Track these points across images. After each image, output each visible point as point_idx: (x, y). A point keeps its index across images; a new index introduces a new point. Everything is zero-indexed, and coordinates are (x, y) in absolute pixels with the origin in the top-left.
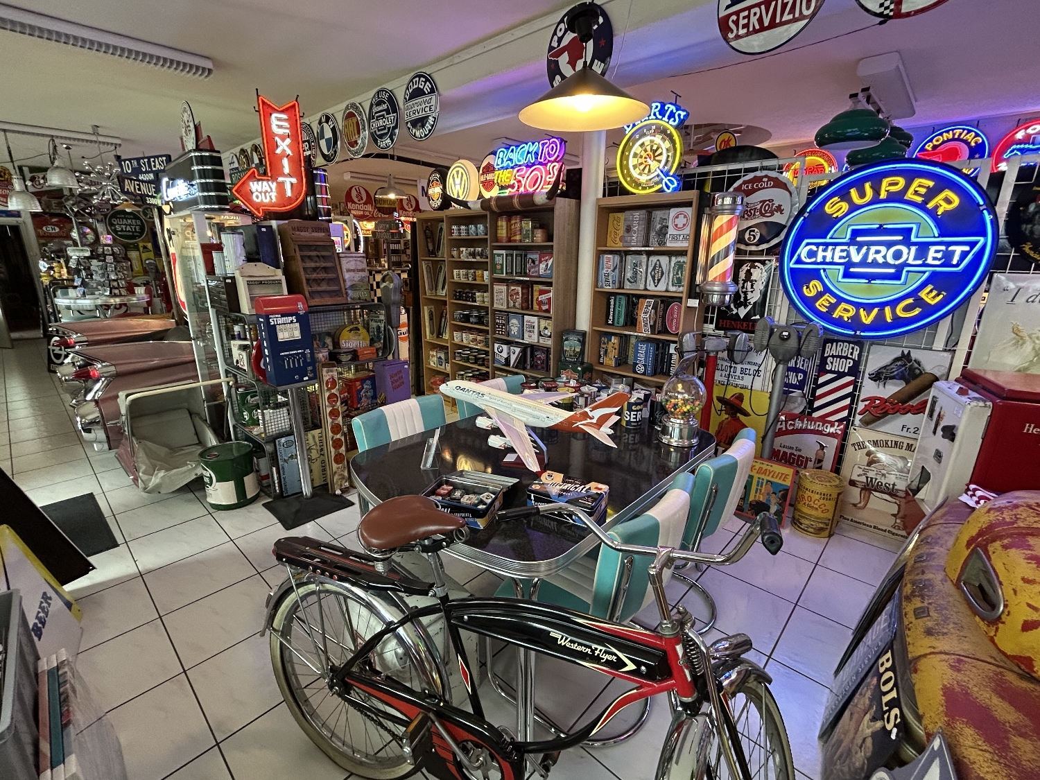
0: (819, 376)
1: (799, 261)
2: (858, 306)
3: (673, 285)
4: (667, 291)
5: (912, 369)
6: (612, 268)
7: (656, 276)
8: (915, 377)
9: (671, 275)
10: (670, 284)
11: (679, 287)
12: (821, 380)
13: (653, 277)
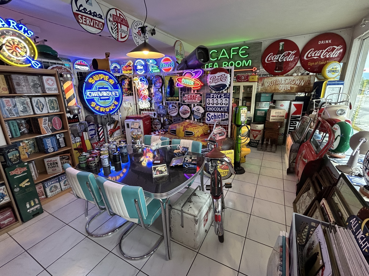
0: (98, 129)
1: (88, 97)
2: (105, 107)
3: (50, 110)
4: (48, 113)
5: (114, 120)
6: (12, 106)
7: (40, 107)
8: (115, 122)
9: (48, 106)
10: (49, 109)
11: (54, 110)
12: (99, 130)
13: (38, 108)
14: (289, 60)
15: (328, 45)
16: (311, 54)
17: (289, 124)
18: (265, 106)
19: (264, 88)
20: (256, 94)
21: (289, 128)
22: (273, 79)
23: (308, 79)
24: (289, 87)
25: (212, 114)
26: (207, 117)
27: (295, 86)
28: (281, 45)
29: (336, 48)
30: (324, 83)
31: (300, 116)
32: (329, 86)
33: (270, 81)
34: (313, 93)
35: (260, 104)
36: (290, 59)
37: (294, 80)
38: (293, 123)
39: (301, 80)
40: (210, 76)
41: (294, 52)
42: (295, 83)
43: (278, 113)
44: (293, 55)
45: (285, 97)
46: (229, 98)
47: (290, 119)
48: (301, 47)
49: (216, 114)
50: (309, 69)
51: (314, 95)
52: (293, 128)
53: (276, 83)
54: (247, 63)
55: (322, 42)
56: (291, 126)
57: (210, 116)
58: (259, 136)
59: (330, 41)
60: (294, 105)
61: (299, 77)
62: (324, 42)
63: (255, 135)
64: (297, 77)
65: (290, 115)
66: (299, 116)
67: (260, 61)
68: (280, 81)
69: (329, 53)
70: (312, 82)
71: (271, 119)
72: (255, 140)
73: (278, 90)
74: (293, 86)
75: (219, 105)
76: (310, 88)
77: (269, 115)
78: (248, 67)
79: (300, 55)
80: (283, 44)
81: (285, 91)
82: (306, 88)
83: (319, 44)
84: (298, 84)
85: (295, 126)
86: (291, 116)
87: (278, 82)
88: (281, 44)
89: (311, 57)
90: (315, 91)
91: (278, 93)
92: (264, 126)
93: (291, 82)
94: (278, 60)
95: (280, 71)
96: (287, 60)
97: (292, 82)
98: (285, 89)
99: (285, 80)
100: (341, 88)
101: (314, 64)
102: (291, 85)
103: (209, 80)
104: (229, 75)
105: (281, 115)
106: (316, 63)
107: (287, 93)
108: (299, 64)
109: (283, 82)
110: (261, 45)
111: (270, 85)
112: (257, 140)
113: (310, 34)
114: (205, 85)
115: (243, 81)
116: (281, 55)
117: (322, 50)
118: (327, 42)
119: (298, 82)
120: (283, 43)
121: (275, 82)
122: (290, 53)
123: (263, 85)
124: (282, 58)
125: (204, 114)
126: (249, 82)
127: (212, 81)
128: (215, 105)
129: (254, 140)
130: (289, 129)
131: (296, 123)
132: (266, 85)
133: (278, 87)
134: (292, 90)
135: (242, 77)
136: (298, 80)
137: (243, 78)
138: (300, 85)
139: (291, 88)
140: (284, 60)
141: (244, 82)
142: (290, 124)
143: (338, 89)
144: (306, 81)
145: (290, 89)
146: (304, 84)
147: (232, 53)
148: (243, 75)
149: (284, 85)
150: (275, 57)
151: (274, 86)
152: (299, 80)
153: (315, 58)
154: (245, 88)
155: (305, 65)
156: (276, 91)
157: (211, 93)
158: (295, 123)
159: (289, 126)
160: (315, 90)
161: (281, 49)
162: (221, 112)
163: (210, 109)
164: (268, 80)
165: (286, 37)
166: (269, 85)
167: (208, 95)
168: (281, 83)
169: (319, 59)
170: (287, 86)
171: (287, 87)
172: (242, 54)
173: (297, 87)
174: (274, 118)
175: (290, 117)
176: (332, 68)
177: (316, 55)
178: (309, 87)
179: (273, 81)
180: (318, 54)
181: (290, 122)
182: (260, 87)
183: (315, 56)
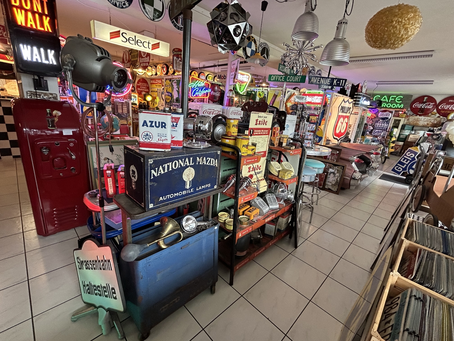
16: (444, 106)
18: (406, 132)
19: (408, 122)
20: (402, 125)
22: (416, 118)
23: (439, 120)
25: (377, 130)
26: (373, 131)
27: (430, 123)
33: (414, 118)
35: (403, 131)
36: (430, 107)
37: (430, 119)
39: (435, 120)
40: (380, 113)
41: (433, 104)
43: (415, 136)
45: (422, 129)
46: (389, 124)
48: (438, 101)
49: (379, 131)
50: (441, 114)
54: (400, 106)
55: (451, 101)
57: (376, 131)
58: (399, 148)
60: (427, 133)
63: (396, 148)
67: (409, 106)
71: (409, 140)
72: (396, 151)
74: (429, 123)
75: (382, 127)
77: (409, 137)
78: (401, 108)
79: (436, 106)
80: (427, 99)
81: (422, 125)
83: (449, 101)
87: (419, 120)
88: (426, 98)
89: (444, 108)
92: (404, 144)
93: (428, 120)
94: (421, 107)
96: (428, 108)
99: (424, 119)
102: (427, 122)
103: (379, 115)
104: (391, 114)
106: (446, 112)
108: (435, 111)
109: (422, 120)
110: (412, 97)
114: (377, 116)
116: (424, 104)
117: (450, 105)
119: (432, 121)
122: (430, 104)
123: (408, 120)
124: (424, 106)
125: (372, 130)
126: (399, 117)
127: (381, 115)
128: (380, 126)
132: (410, 120)
133: (418, 122)
134: (428, 125)
137: (396, 114)
138: (434, 123)
140: (426, 108)
141: (395, 117)
145: (426, 125)
146: (436, 122)
149: (422, 122)
150: (420, 105)
151: (416, 121)
153: (446, 109)
154: (395, 120)
155: (439, 111)
156: (417, 125)
157: (379, 120)
161: (425, 100)
162: (383, 130)
163: (377, 128)
164: (412, 117)
165: (430, 95)
166: (412, 120)
167: (377, 122)
169: (448, 110)
170: (425, 122)
172: (398, 100)
173: (432, 124)
174: (412, 139)
177: (447, 107)
182: (406, 121)
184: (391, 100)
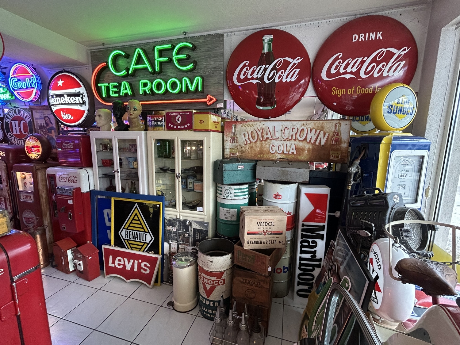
14: (289, 80)
15: (376, 45)
16: (337, 66)
17: (299, 245)
18: (235, 196)
19: (236, 147)
21: (299, 255)
22: (255, 127)
23: (334, 129)
24: (293, 146)
27: (307, 146)
28: (266, 41)
29: (395, 54)
30: (384, 141)
31: (324, 226)
32: (396, 153)
33: (250, 130)
34: (353, 170)
35: (223, 190)
36: (289, 77)
37: (303, 129)
38: (308, 242)
39: (318, 131)
41: (296, 62)
42: (306, 138)
43: (266, 223)
44: (296, 68)
45: (284, 173)
47: (300, 233)
48: (312, 50)
50: (335, 104)
51: (356, 174)
52: (308, 256)
53: (262, 137)
54: (192, 83)
55: (361, 37)
56: (303, 249)
58: (218, 288)
59: (379, 35)
60: (309, 196)
61: (315, 124)
62: (365, 37)
63: (208, 287)
64: (308, 122)
65: (301, 223)
66: (321, 224)
67: (223, 82)
68: (271, 130)
69: (380, 66)
70: (344, 137)
71: (247, 242)
72: (210, 301)
73: (267, 154)
74: (301, 144)
76: (339, 153)
78: (196, 93)
80: (271, 40)
81: (283, 156)
82: (331, 152)
83: (354, 41)
84: (312, 141)
85: (313, 250)
86: (303, 225)
87: (267, 134)
88: (267, 38)
89: (338, 73)
90: (360, 164)
91: (268, 160)
93: (296, 134)
94: (262, 79)
95: (270, 108)
96: (284, 80)
97: (298, 134)
98: (285, 152)
99: (283, 129)
100: (423, 157)
101: (347, 92)
102: (297, 143)
105: (274, 229)
106: (351, 91)
107: (288, 162)
109: (278, 135)
110: (223, 41)
111: (250, 140)
112: (214, 302)
113: (330, 20)
115: (179, 127)
116: (267, 66)
117: (361, 58)
118: (373, 36)
119: (312, 136)
120: (271, 36)
121: (260, 133)
122: (287, 63)
123: (234, 139)
124: (271, 75)
126: (195, 131)
129: (206, 300)
130: (300, 257)
131: (316, 242)
132: (242, 139)
133: (267, 146)
134: (300, 155)
135: (178, 117)
136: (311, 130)
137: (180, 120)
138: (317, 143)
139: (297, 149)
140: (277, 81)
141: (181, 130)
142: (302, 246)
143: (416, 161)
144: (331, 135)
145: (295, 153)
146: (327, 140)
147: (158, 60)
148: (179, 113)
149: (281, 143)
150: (254, 71)
151: (258, 142)
152: (314, 130)
153: (348, 76)
155: (324, 95)
156: (265, 156)
158: (313, 242)
159: (299, 249)
160: (358, 162)
161: (266, 50)
164: (245, 128)
165: (278, 26)
166: (248, 140)
168: (275, 138)
169: (356, 80)
170: (289, 143)
171: (288, 148)
172: (179, 61)
173: (311, 147)
174: (256, 238)
175: (300, 228)
176: (396, 101)
177: (349, 70)
178: (338, 150)
179: (255, 132)
180: (352, 68)
181: (300, 240)
182: (228, 145)
183: (346, 73)
184: (161, 63)
